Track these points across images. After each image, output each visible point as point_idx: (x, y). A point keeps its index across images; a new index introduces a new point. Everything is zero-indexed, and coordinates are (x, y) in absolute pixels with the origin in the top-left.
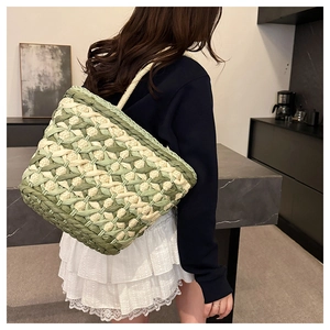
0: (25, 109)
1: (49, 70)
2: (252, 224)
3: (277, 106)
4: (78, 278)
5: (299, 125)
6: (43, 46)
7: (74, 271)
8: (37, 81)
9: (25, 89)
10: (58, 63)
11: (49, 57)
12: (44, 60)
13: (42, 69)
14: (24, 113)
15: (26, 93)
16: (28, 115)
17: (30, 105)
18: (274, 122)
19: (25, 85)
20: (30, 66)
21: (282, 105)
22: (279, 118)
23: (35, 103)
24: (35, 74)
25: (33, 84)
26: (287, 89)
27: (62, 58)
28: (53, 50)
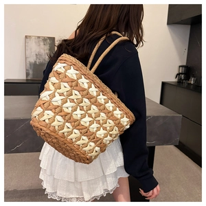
0: (27, 74)
1: (42, 51)
2: (163, 144)
3: (178, 74)
4: (54, 179)
5: (192, 86)
6: (39, 37)
7: (52, 174)
8: (35, 58)
9: (28, 62)
10: (47, 47)
11: (42, 43)
12: (39, 46)
13: (38, 50)
14: (27, 76)
15: (28, 65)
16: (29, 78)
17: (31, 72)
18: (176, 84)
19: (28, 60)
20: (31, 49)
21: (182, 74)
22: (180, 82)
23: (33, 71)
24: (34, 54)
25: (32, 59)
26: (185, 64)
27: (50, 44)
28: (45, 39)
